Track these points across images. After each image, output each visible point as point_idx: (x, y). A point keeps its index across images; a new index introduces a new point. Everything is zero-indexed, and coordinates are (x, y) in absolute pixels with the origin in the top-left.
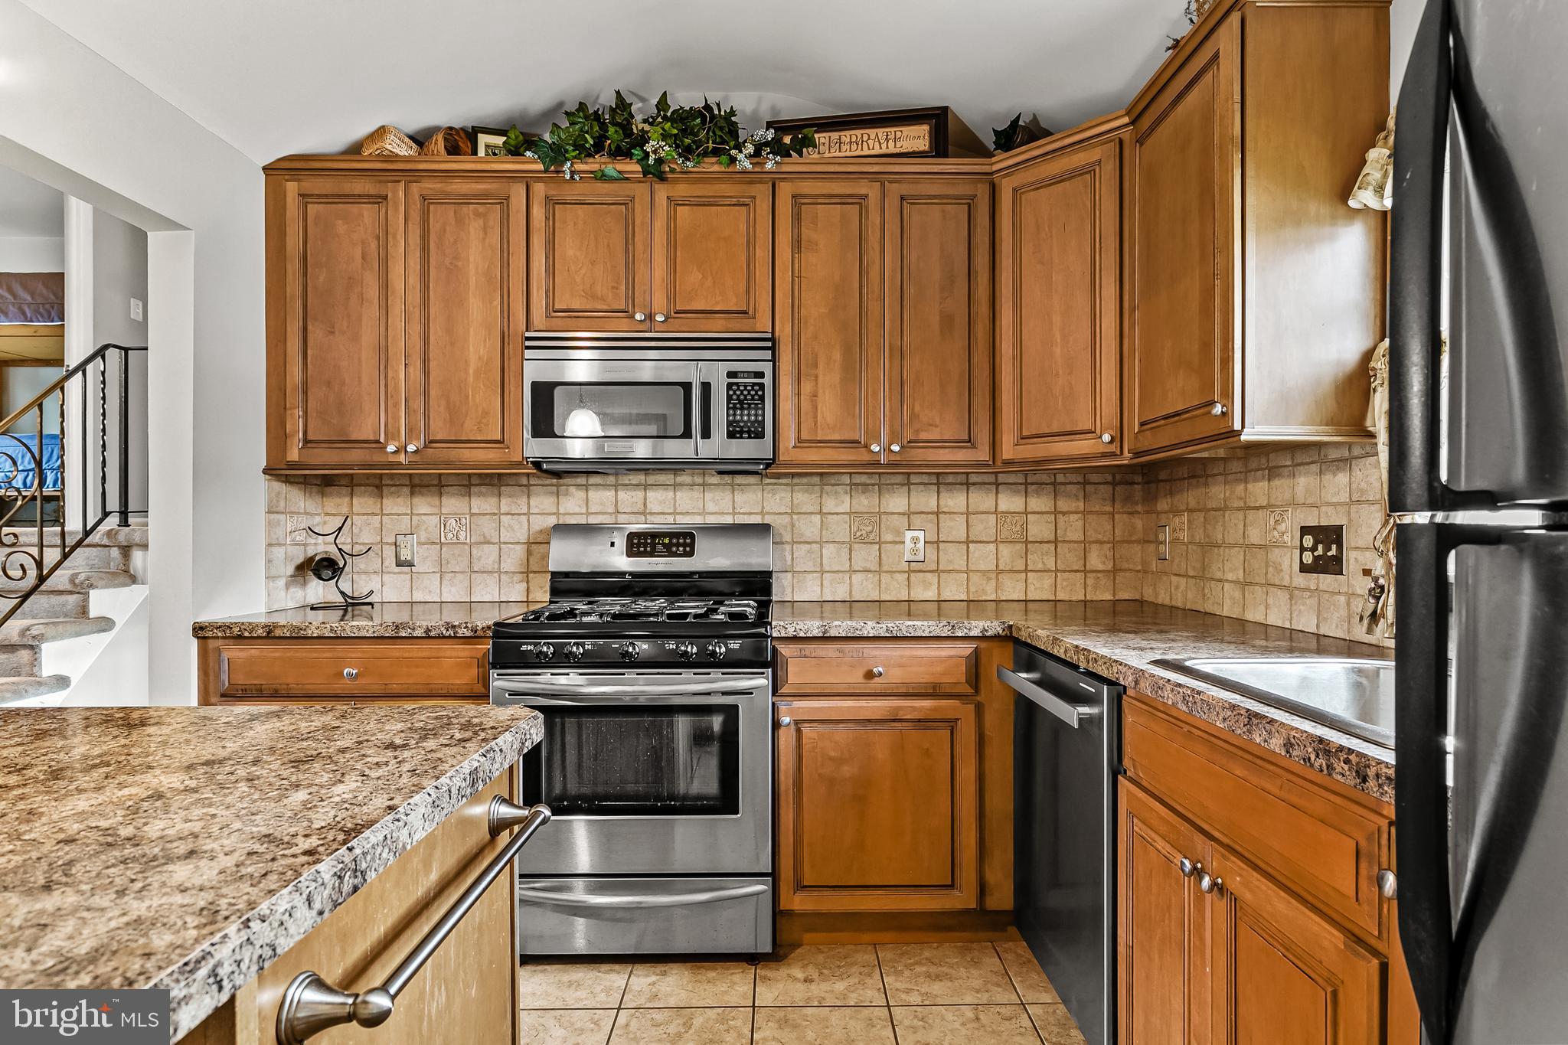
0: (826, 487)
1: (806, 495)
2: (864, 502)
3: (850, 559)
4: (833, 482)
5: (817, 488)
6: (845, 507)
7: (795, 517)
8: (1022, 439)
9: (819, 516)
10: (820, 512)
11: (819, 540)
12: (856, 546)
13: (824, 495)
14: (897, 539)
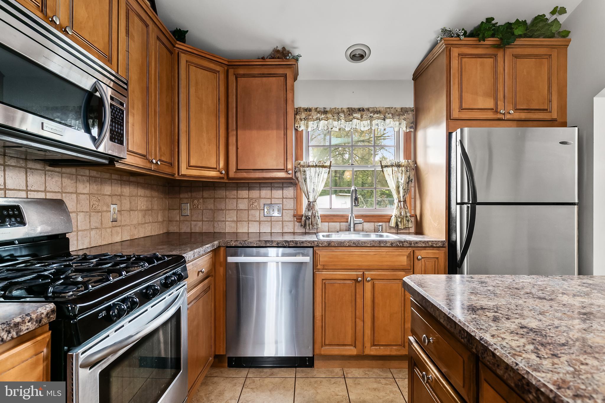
0: (79, 177)
1: (69, 181)
2: (95, 188)
3: (90, 222)
4: (82, 173)
5: (74, 176)
6: (86, 191)
7: (64, 195)
8: (189, 166)
9: (75, 195)
10: (76, 193)
11: (75, 210)
12: (92, 214)
13: (78, 182)
14: (108, 210)
